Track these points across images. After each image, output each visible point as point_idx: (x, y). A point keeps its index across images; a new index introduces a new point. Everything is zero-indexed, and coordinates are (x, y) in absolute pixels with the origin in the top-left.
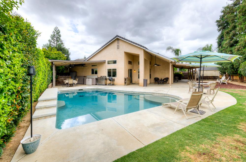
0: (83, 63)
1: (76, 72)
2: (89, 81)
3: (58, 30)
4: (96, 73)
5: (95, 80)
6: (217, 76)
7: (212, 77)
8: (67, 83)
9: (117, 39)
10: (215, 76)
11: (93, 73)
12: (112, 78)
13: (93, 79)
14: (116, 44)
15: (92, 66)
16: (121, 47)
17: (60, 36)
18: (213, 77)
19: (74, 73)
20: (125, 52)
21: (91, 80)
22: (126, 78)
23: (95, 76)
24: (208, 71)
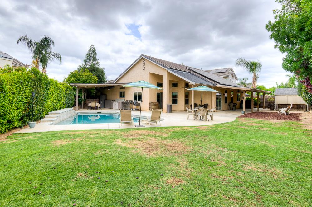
0: (105, 85)
1: (106, 95)
2: (116, 105)
3: (94, 48)
4: (124, 97)
5: (121, 104)
6: (303, 105)
7: (295, 105)
8: (90, 106)
9: (142, 59)
10: (300, 104)
11: (121, 97)
12: (137, 102)
13: (119, 103)
14: (141, 64)
15: (121, 88)
16: (146, 68)
17: (95, 54)
18: (297, 105)
19: (103, 96)
20: (150, 73)
21: (117, 104)
22: (151, 102)
23: (123, 100)
24: (288, 96)
